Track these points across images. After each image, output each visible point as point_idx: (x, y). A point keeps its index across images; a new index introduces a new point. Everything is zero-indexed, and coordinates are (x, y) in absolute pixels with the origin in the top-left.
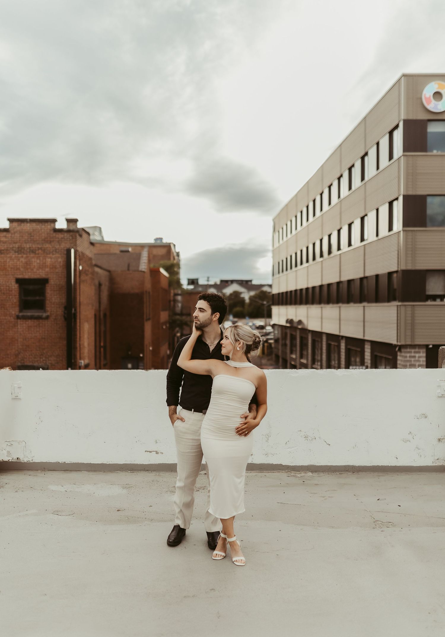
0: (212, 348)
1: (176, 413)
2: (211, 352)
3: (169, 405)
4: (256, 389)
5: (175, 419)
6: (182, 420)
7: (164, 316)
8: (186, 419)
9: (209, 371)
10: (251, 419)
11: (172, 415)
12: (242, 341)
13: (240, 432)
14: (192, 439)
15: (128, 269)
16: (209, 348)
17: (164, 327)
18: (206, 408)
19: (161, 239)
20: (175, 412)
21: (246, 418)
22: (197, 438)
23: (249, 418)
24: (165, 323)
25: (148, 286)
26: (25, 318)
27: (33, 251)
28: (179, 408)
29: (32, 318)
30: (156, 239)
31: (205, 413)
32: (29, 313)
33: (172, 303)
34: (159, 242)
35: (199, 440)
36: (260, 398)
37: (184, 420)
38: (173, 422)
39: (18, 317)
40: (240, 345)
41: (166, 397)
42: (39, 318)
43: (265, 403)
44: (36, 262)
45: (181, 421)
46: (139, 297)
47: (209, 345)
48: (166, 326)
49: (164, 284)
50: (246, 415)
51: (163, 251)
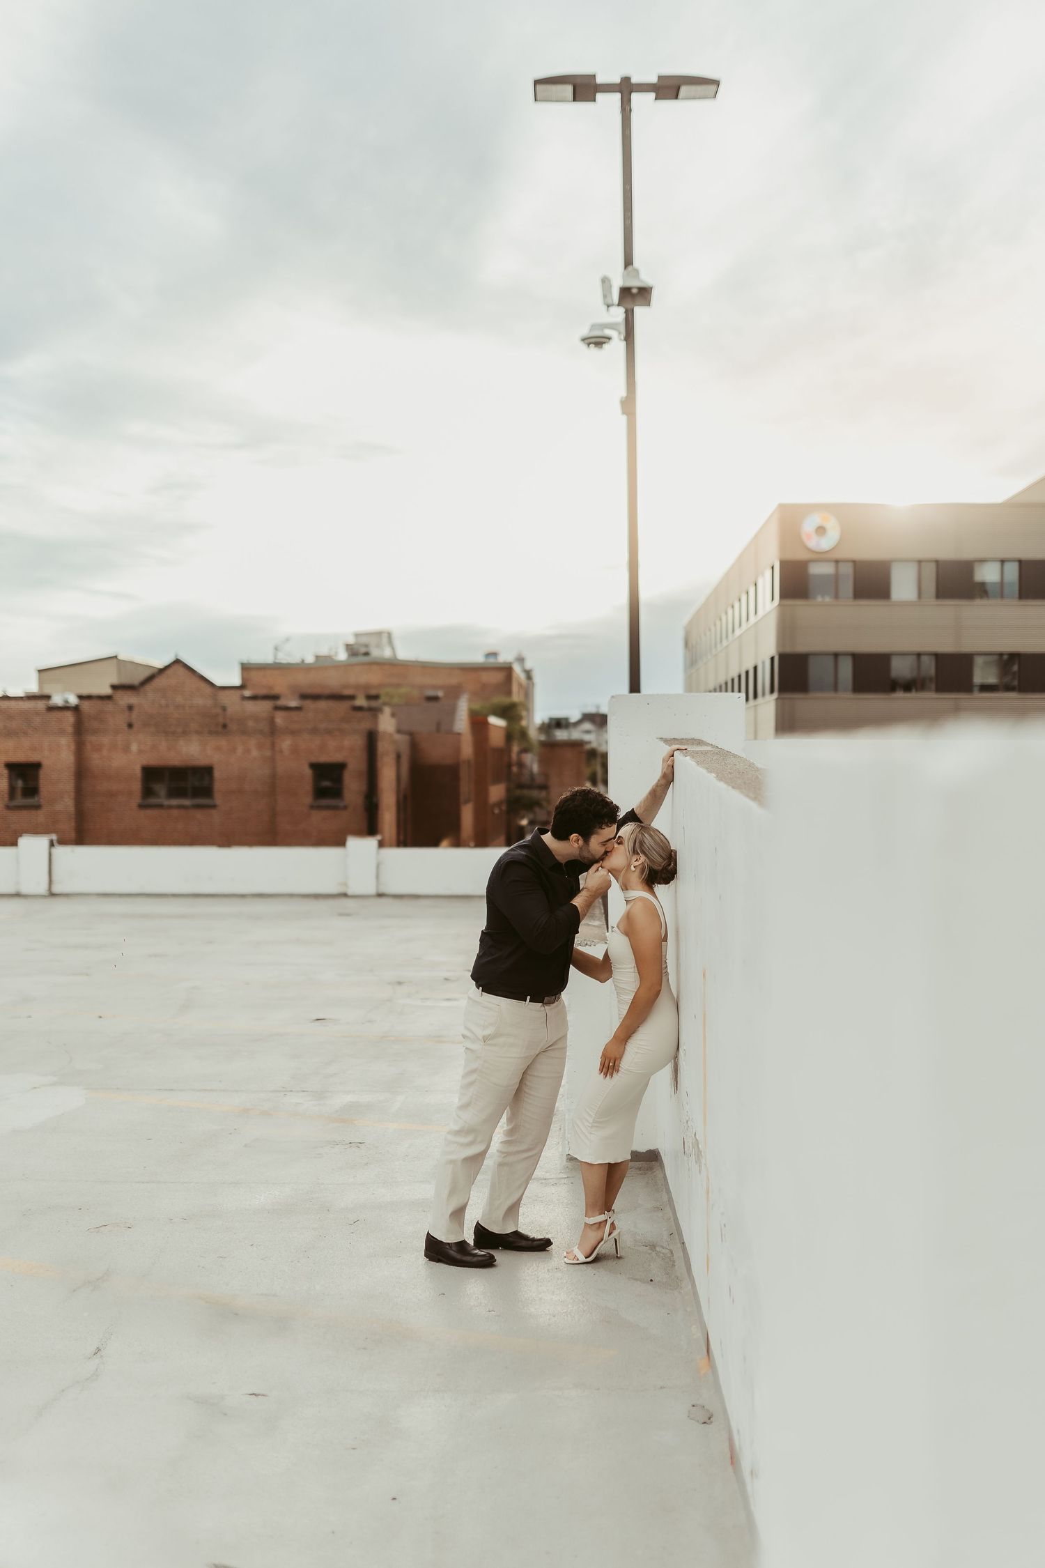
7: (497, 792)
12: (643, 858)
15: (438, 730)
17: (497, 811)
19: (494, 654)
24: (499, 804)
25: (467, 750)
26: (320, 808)
27: (329, 732)
29: (328, 808)
30: (489, 655)
32: (325, 802)
33: (515, 769)
34: (492, 660)
39: (312, 807)
40: (637, 863)
42: (335, 808)
44: (332, 744)
46: (452, 771)
48: (500, 809)
49: (496, 739)
51: (497, 678)
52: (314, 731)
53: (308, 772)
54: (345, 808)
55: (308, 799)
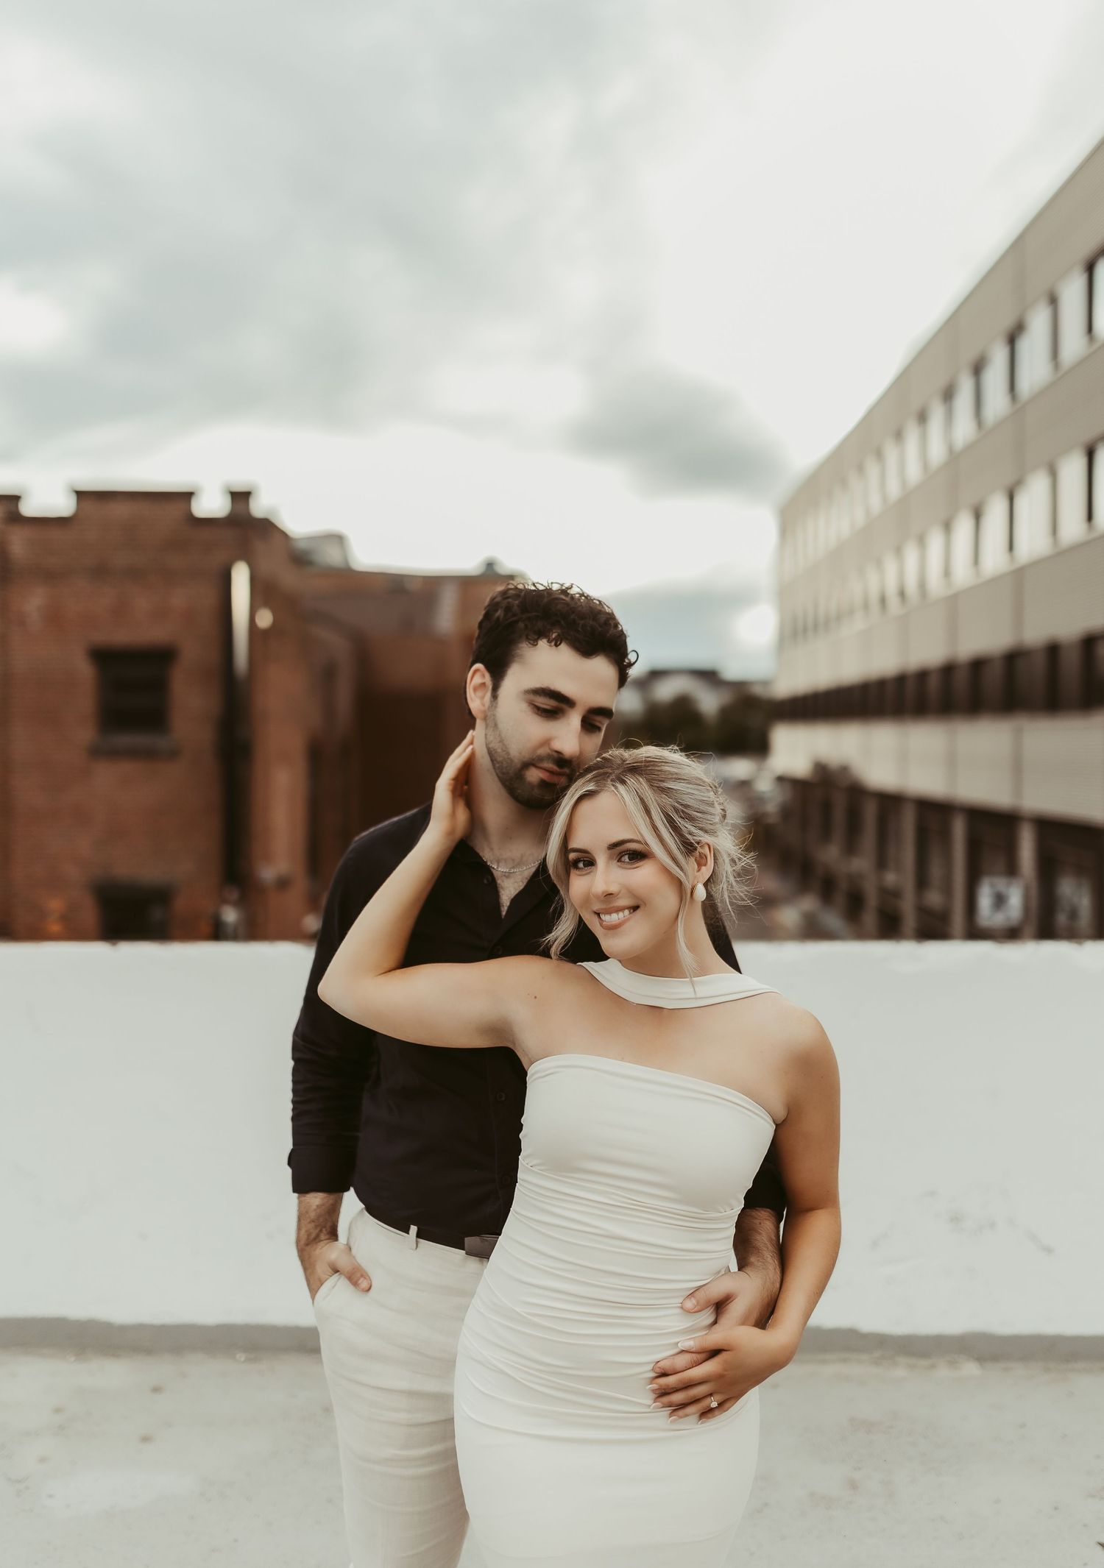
0: (509, 889)
1: (333, 1235)
2: (504, 913)
3: (301, 1186)
4: (779, 1126)
5: (321, 1269)
6: (357, 1278)
8: (377, 1278)
9: (500, 1028)
10: (744, 1322)
11: (307, 1245)
13: (678, 1397)
14: (411, 1394)
16: (492, 887)
18: (494, 1226)
20: (326, 1227)
21: (720, 1306)
22: (432, 1386)
23: (737, 1309)
26: (114, 754)
27: (135, 575)
28: (351, 1202)
29: (134, 754)
31: (484, 1254)
32: (126, 740)
35: (445, 1400)
36: (803, 1172)
37: (364, 1284)
38: (314, 1285)
39: (96, 752)
41: (286, 1143)
42: (150, 754)
43: (827, 1199)
44: (142, 603)
45: (351, 1288)
47: (499, 870)
50: (718, 1290)
52: (100, 572)
53: (85, 670)
54: (173, 754)
55: (85, 733)
